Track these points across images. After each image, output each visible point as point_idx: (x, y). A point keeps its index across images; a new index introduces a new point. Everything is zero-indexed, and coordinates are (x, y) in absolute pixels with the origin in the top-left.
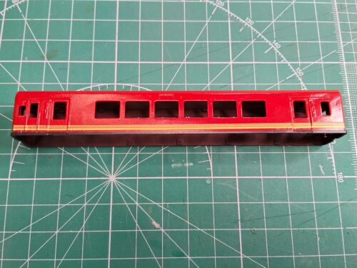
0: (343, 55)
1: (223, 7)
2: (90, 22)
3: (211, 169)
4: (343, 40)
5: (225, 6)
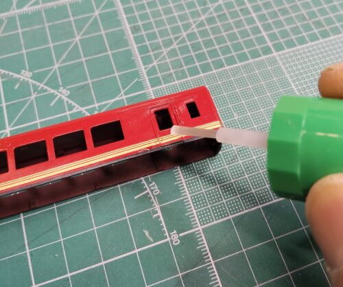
0: (148, 81)
4: (144, 64)
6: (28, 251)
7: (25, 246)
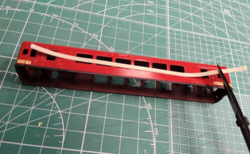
1: (98, 38)
2: (3, 31)
3: (63, 142)
5: (99, 38)
6: (85, 132)
7: (84, 129)
